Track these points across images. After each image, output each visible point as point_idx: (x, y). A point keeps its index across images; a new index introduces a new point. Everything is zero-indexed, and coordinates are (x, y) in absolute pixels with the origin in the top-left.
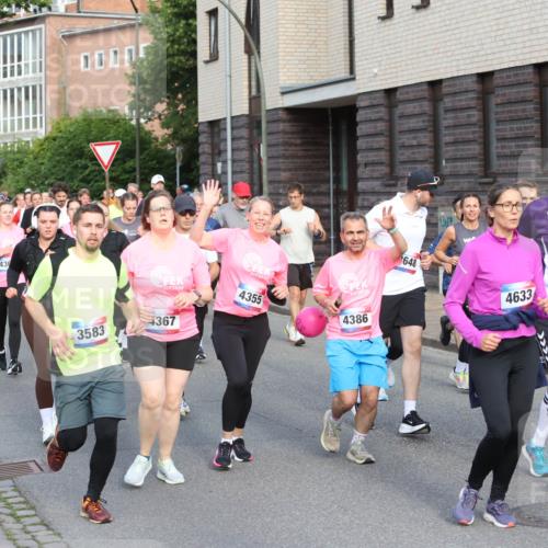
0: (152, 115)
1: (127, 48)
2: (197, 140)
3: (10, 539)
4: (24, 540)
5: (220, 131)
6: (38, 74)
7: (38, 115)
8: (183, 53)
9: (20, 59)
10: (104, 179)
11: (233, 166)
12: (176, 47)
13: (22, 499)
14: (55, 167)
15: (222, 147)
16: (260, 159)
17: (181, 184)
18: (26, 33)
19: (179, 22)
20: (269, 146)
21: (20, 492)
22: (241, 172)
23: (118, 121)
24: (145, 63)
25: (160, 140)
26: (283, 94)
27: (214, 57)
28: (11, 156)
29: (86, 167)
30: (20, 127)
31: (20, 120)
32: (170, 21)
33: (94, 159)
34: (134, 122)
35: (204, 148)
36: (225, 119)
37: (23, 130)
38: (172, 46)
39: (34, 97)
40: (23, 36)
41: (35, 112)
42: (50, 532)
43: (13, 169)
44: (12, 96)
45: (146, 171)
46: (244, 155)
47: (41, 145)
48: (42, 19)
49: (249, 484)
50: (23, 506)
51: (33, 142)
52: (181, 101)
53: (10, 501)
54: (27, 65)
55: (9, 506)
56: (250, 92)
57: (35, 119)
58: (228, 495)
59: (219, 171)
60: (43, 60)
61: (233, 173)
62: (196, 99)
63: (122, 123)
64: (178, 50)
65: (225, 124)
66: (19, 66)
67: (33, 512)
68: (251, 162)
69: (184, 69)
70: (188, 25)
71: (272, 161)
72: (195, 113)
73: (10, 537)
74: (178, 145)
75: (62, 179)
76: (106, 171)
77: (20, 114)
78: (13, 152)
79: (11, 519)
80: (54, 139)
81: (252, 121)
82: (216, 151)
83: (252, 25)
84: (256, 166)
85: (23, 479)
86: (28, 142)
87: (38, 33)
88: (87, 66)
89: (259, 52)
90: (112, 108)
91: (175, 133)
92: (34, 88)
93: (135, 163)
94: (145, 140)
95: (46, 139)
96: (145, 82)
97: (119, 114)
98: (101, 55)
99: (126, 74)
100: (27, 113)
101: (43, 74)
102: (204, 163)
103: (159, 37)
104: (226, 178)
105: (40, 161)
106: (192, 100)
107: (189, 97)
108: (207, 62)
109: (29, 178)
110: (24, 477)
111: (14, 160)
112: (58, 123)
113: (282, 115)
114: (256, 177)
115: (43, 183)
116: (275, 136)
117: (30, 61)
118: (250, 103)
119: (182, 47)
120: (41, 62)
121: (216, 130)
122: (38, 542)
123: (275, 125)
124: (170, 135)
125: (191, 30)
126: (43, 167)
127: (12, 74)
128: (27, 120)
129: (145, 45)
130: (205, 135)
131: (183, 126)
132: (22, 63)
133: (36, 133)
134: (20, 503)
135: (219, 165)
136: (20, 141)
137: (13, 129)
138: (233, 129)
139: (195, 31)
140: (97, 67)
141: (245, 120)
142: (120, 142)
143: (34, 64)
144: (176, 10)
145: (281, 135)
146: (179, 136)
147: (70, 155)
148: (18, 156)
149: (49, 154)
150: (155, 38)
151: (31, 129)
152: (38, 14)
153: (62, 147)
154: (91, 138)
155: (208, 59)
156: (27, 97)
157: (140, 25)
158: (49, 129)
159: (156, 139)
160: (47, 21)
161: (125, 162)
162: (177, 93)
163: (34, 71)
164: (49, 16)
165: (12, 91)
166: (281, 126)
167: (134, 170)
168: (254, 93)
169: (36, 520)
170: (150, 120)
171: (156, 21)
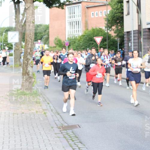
0: (111, 30)
1: (104, 11)
2: (124, 37)
3: (70, 146)
4: (75, 147)
5: (130, 34)
6: (79, 18)
7: (79, 29)
8: (120, 12)
9: (74, 13)
10: (98, 47)
11: (134, 44)
12: (118, 11)
13: (74, 135)
14: (84, 43)
15: (131, 39)
16: (141, 42)
17: (119, 49)
18: (76, 6)
19: (119, 4)
20: (144, 39)
21: (74, 133)
22: (136, 46)
23: (102, 31)
24: (109, 15)
25: (114, 37)
26: (147, 24)
27: (128, 14)
28: (72, 40)
29: (93, 44)
30: (74, 32)
31: (74, 31)
32: (116, 4)
33: (95, 41)
34: (106, 32)
35: (126, 39)
36: (131, 31)
37: (75, 33)
38: (117, 11)
39: (78, 24)
40: (75, 7)
41: (79, 28)
42: (82, 145)
43: (73, 44)
44: (72, 24)
45: (110, 45)
46: (137, 41)
47: (80, 37)
48: (80, 3)
49: (138, 132)
50: (75, 137)
51: (78, 37)
52: (119, 26)
53: (71, 136)
54: (76, 15)
55: (70, 137)
56: (138, 24)
57: (79, 30)
58: (132, 135)
59: (130, 45)
60: (81, 14)
61: (134, 46)
62: (123, 25)
63: (103, 32)
64: (118, 12)
65: (131, 32)
66: (74, 16)
67: (77, 139)
68: (139, 43)
69: (120, 17)
70: (121, 5)
71: (144, 43)
72: (123, 29)
73: (71, 146)
74: (118, 38)
75: (86, 47)
76: (99, 45)
77: (74, 29)
78: (72, 39)
79: (71, 141)
80: (84, 36)
81: (139, 32)
82: (129, 40)
83: (139, 5)
84: (140, 44)
85: (75, 130)
86: (76, 37)
87: (79, 6)
88: (93, 16)
89: (141, 13)
90: (100, 27)
91: (118, 35)
92: (78, 22)
93: (107, 43)
94: (109, 37)
95: (82, 36)
96: (109, 21)
97: (102, 29)
98: (97, 13)
99: (104, 18)
100: (76, 28)
101: (81, 18)
102: (126, 43)
103: (113, 8)
104: (132, 47)
105: (80, 42)
106: (122, 26)
107: (122, 25)
108: (126, 15)
109: (77, 47)
110: (75, 129)
111: (73, 41)
112: (85, 31)
113: (147, 30)
114: (140, 47)
115: (81, 48)
116: (145, 36)
117: (77, 14)
118: (138, 27)
119: (120, 11)
120: (80, 15)
121: (129, 34)
122: (78, 147)
123: (145, 33)
124: (116, 35)
125: (122, 6)
126: (81, 44)
127: (72, 18)
128: (76, 30)
129: (109, 10)
130: (126, 35)
131: (120, 33)
132: (75, 15)
133: (79, 34)
134: (73, 136)
135: (130, 44)
136: (74, 36)
137: (72, 33)
138: (134, 34)
139: (123, 7)
140: (96, 16)
141: (137, 32)
142: (102, 37)
143: (78, 15)
144: (118, 1)
145: (147, 36)
146: (119, 35)
147: (88, 40)
148: (74, 40)
149: (82, 40)
150: (112, 8)
151: (77, 33)
152: (79, 1)
153: (86, 38)
154: (95, 35)
155: (127, 14)
156: (76, 24)
157: (108, 5)
158: (83, 33)
159: (112, 36)
160: (82, 3)
161: (104, 42)
162: (118, 24)
163: (78, 17)
164: (82, 2)
165: (72, 22)
166: (147, 33)
167: (106, 45)
168: (139, 24)
169: (78, 141)
170: (111, 31)
171: (112, 4)
